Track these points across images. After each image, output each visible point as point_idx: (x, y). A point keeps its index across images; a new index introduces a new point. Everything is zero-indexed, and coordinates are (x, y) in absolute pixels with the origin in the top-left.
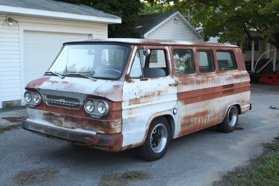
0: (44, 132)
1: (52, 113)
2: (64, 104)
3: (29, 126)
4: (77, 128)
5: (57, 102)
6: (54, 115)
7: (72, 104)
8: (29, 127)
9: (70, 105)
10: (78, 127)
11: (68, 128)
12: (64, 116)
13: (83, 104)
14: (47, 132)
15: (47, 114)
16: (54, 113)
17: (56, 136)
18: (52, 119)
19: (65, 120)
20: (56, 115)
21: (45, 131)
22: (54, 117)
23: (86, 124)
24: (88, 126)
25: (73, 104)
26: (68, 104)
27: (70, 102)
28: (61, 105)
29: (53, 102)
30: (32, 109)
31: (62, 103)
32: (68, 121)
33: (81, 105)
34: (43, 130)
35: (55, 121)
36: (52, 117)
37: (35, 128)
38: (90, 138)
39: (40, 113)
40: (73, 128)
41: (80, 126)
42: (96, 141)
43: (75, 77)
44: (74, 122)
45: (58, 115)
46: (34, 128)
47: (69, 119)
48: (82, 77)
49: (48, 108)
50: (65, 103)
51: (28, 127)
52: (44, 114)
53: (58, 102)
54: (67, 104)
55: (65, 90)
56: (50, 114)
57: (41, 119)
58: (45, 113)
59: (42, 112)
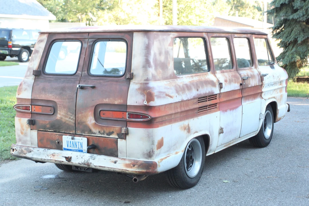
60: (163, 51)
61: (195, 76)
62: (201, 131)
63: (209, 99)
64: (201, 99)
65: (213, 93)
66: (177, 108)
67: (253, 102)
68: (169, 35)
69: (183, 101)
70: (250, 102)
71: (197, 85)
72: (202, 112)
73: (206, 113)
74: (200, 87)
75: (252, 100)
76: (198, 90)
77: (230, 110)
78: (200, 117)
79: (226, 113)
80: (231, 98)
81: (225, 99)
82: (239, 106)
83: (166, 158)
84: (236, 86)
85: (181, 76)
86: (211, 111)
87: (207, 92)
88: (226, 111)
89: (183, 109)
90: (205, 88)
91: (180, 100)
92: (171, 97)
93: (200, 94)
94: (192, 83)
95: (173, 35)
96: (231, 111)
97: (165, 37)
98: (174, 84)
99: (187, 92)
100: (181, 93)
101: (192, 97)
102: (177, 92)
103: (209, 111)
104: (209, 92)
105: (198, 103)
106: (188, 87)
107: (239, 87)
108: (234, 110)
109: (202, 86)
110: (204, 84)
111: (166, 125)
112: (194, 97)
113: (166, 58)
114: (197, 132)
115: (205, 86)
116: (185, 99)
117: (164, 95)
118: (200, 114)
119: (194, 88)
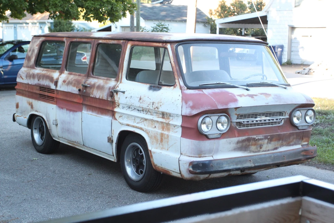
0: (253, 165)
1: (252, 137)
2: (267, 121)
3: (224, 165)
4: (280, 147)
5: (258, 122)
6: (254, 139)
7: (277, 119)
8: (225, 167)
9: (275, 121)
10: (282, 145)
11: (268, 150)
12: (269, 137)
13: (289, 117)
14: (258, 163)
15: (243, 141)
16: (255, 136)
17: (271, 163)
18: (249, 145)
19: (269, 142)
20: (257, 138)
21: (253, 163)
22: (253, 142)
23: (293, 139)
24: (295, 140)
25: (279, 119)
26: (273, 120)
27: (275, 118)
28: (265, 124)
29: (252, 122)
30: (216, 141)
31: (265, 120)
32: (273, 141)
33: (286, 119)
34: (250, 162)
35: (253, 148)
36: (251, 143)
37: (237, 164)
38: (304, 153)
39: (230, 143)
40: (276, 149)
41: (284, 143)
42: (312, 153)
43: (260, 87)
44: (279, 141)
45: (259, 138)
46: (234, 165)
47: (274, 139)
48: (268, 86)
49: (241, 133)
50: (269, 120)
51: (223, 168)
52: (238, 142)
53: (259, 120)
54: (271, 121)
55: (278, 103)
56: (248, 140)
57: (229, 151)
58: (240, 140)
59: (235, 139)
60: (32, 49)
61: (46, 70)
62: (40, 112)
63: (48, 91)
64: (43, 88)
65: (50, 87)
66: (27, 88)
67: (98, 115)
68: (39, 39)
69: (28, 84)
70: (94, 114)
71: (40, 77)
72: (43, 99)
73: (45, 101)
74: (41, 79)
75: (98, 113)
76: (39, 80)
77: (67, 110)
78: (39, 102)
79: (61, 110)
80: (68, 99)
81: (62, 97)
82: (78, 111)
83: (19, 116)
84: (74, 90)
85: (37, 68)
86: (49, 101)
87: (45, 84)
88: (62, 108)
89: (29, 90)
90: (44, 81)
91: (27, 83)
92: (22, 79)
93: (40, 84)
94: (38, 74)
95: (42, 39)
96: (68, 112)
97: (36, 40)
98: (28, 72)
99: (32, 79)
100: (28, 78)
101: (34, 84)
102: (26, 77)
103: (48, 100)
104: (47, 85)
105: (40, 90)
106: (33, 76)
107: (78, 92)
108: (71, 113)
109: (43, 79)
110: (45, 78)
111: (20, 96)
112: (35, 84)
113: (32, 54)
114: (37, 112)
115: (45, 79)
116: (30, 83)
117: (19, 76)
118: (41, 99)
119: (37, 78)
